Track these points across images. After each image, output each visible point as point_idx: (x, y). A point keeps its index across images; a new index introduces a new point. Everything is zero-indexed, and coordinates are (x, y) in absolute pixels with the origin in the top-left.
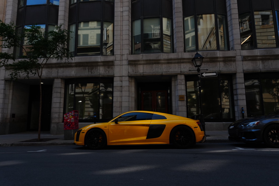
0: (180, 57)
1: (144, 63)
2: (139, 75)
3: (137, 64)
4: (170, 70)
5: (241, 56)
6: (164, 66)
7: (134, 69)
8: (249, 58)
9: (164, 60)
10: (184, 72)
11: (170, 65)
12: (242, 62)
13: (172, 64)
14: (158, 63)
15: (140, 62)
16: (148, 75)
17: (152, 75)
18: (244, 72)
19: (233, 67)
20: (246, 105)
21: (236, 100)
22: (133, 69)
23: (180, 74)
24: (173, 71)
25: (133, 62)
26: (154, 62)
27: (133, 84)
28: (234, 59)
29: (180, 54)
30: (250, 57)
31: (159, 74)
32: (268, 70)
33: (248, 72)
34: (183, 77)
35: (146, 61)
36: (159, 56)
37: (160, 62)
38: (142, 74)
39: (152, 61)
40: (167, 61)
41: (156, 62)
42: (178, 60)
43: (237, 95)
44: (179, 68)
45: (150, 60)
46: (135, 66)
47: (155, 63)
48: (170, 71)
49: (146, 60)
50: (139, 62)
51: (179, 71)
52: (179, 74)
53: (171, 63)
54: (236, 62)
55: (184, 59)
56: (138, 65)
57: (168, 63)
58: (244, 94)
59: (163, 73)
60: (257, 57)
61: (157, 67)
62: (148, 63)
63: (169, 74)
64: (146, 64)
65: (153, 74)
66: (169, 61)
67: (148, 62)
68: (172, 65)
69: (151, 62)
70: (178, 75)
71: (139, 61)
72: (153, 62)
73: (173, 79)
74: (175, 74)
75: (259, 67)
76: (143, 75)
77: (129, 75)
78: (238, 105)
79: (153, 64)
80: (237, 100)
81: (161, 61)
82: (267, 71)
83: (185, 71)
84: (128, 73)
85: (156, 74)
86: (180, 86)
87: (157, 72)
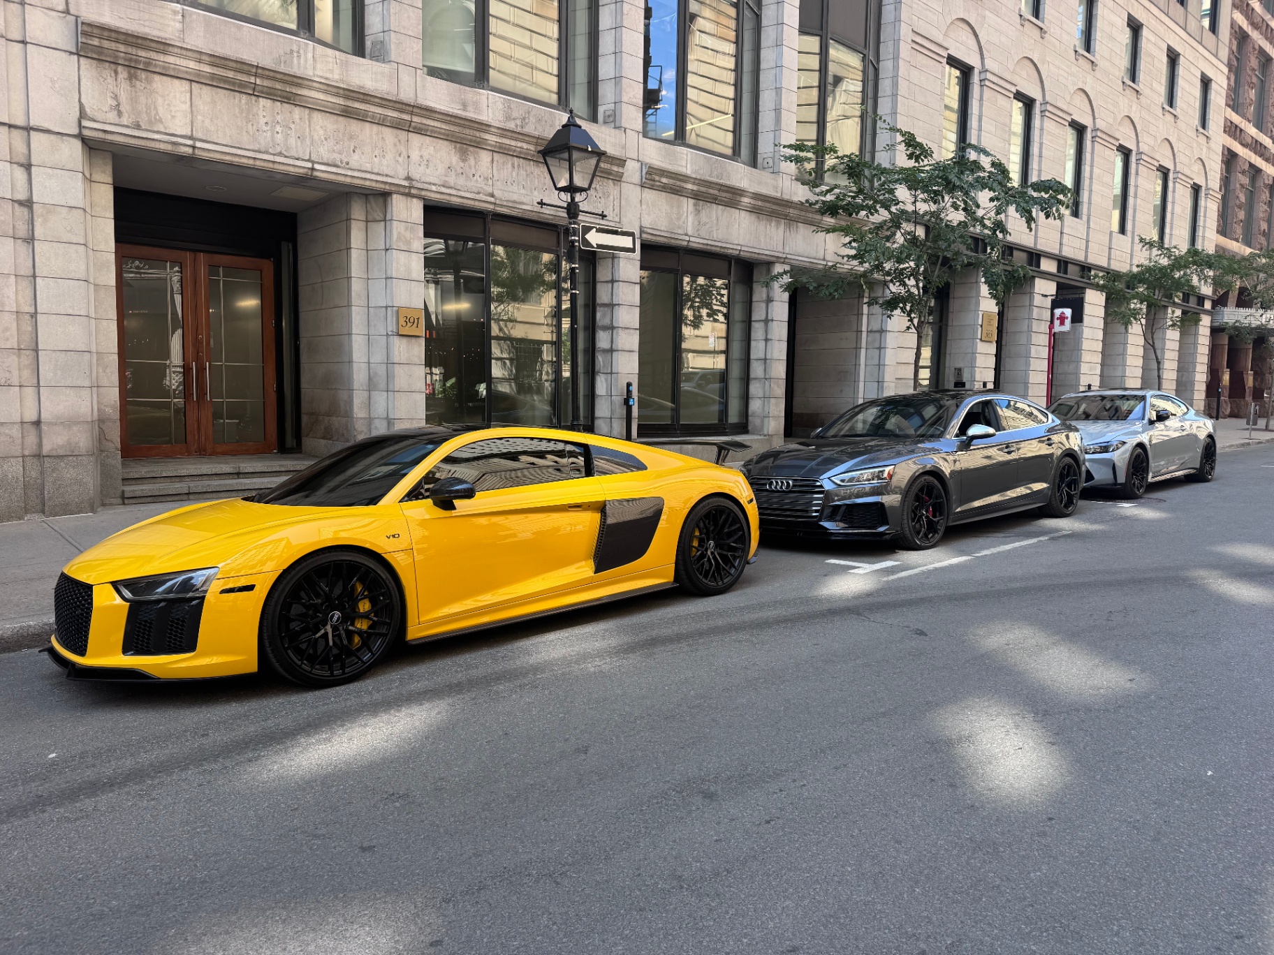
0: (406, 95)
1: (199, 73)
2: (162, 147)
3: (149, 68)
4: (356, 157)
5: (638, 161)
6: (323, 125)
7: (123, 98)
8: (664, 180)
9: (329, 88)
10: (426, 186)
11: (355, 126)
12: (639, 188)
13: (367, 125)
14: (289, 99)
15: (170, 59)
16: (228, 158)
17: (251, 162)
18: (644, 236)
19: (612, 209)
20: (639, 374)
21: (605, 351)
22: (116, 97)
23: (407, 191)
24: (368, 167)
25: (122, 48)
26: (267, 83)
27: (105, 196)
28: (621, 170)
29: (406, 77)
30: (667, 177)
31: (291, 169)
32: (707, 245)
33: (654, 238)
34: (416, 212)
35: (212, 65)
36: (292, 51)
37: (300, 92)
38: (190, 142)
39: (256, 75)
40: (341, 101)
41: (278, 86)
42: (401, 111)
43: (611, 328)
44: (400, 159)
45: (242, 66)
46: (131, 78)
47: (271, 95)
48: (353, 164)
49: (219, 61)
50: (164, 53)
51: (402, 174)
52: (402, 190)
53: (362, 117)
54: (623, 184)
55: (429, 112)
56: (157, 78)
57: (347, 113)
58: (636, 329)
59: (317, 166)
60: (685, 182)
61: (279, 118)
62: (225, 80)
63: (348, 180)
64: (215, 82)
65: (258, 163)
66: (350, 103)
67: (230, 74)
68: (367, 132)
69: (244, 78)
70: (394, 196)
71: (163, 46)
72: (258, 81)
73: (357, 211)
74: (382, 186)
75: (684, 222)
76: (190, 151)
77: (86, 133)
78: (611, 373)
79: (256, 93)
80: (611, 351)
81: (310, 88)
82: (705, 247)
83: (428, 180)
84: (76, 113)
85: (274, 162)
86: (402, 256)
87: (280, 154)
